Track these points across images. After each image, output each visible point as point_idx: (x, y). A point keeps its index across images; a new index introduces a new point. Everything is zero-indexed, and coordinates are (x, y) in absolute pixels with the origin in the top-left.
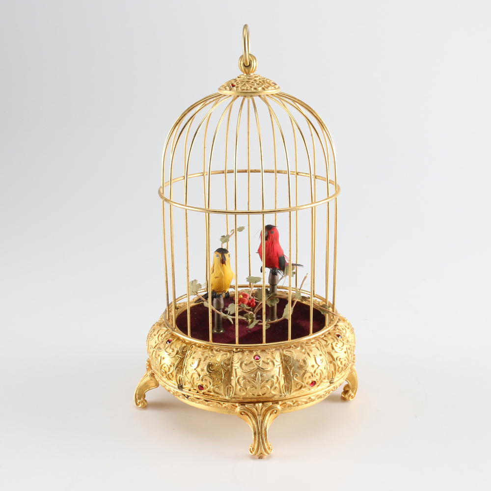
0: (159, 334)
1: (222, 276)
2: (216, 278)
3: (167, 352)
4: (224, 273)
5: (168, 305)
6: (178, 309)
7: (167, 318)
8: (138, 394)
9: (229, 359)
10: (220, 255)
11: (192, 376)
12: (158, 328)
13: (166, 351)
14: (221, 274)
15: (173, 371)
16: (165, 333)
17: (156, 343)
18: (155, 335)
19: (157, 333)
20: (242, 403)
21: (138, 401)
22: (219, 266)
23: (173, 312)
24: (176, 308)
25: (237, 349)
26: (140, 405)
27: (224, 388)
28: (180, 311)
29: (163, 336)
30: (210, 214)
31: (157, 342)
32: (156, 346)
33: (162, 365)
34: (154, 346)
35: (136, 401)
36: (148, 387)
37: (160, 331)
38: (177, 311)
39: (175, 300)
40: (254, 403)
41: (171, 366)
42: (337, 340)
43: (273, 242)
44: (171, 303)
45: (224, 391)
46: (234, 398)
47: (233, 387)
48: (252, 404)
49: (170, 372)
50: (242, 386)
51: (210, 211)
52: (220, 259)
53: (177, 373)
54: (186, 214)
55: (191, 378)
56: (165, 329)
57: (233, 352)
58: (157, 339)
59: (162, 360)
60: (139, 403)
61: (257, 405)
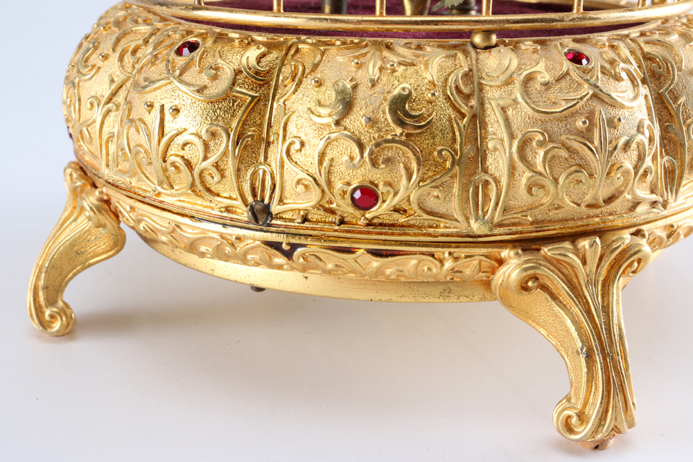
3: (187, 84)
8: (46, 288)
9: (468, 76)
11: (322, 156)
13: (181, 82)
15: (225, 154)
20: (528, 244)
21: (48, 312)
25: (487, 33)
26: (57, 325)
27: (464, 188)
32: (114, 94)
33: (172, 140)
34: (107, 93)
35: (39, 311)
36: (82, 259)
40: (574, 237)
41: (213, 135)
45: (464, 200)
46: (500, 225)
47: (497, 181)
48: (567, 245)
49: (213, 158)
50: (540, 168)
53: (241, 160)
55: (321, 162)
56: (144, 29)
57: (475, 47)
59: (168, 117)
60: (52, 316)
61: (584, 243)
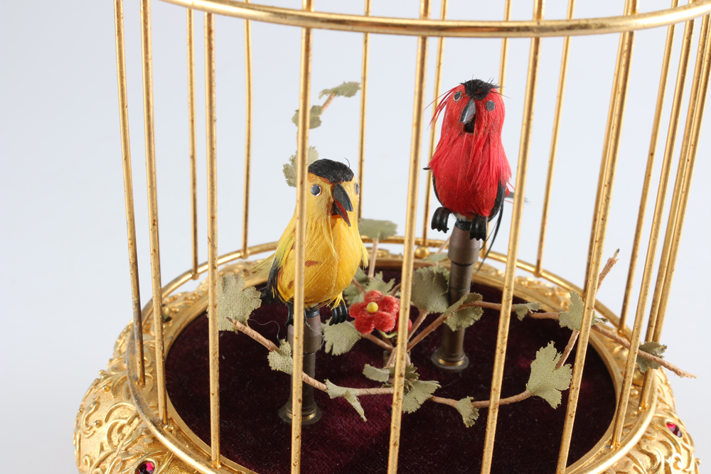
0: (111, 422)
1: (332, 258)
2: (309, 263)
4: (338, 250)
5: (140, 315)
6: (169, 319)
7: (139, 375)
10: (327, 187)
12: (108, 401)
14: (328, 250)
16: (130, 423)
17: (102, 449)
18: (99, 424)
19: (107, 420)
22: (324, 224)
23: (155, 332)
24: (166, 319)
28: (175, 327)
29: (127, 430)
30: (315, 33)
31: (108, 449)
37: (115, 413)
38: (169, 329)
39: (160, 291)
42: (675, 444)
43: (488, 140)
44: (149, 305)
51: (315, 19)
52: (324, 202)
54: (210, 32)
56: (132, 407)
58: (105, 439)
